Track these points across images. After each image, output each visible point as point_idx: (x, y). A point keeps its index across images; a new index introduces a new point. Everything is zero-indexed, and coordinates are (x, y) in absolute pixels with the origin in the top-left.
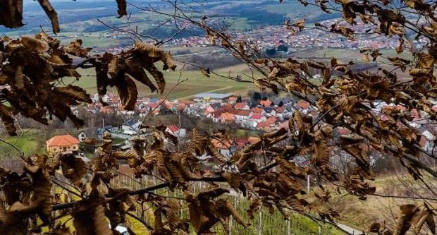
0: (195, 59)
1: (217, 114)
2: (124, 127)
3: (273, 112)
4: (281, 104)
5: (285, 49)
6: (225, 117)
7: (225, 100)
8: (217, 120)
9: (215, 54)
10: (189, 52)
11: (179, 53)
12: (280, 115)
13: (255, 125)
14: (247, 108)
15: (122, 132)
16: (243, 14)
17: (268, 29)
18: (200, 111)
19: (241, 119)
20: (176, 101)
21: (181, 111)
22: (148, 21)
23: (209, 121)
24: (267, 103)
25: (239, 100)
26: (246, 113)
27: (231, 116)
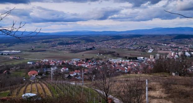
0: (72, 50)
1: (77, 64)
2: (51, 68)
3: (91, 63)
4: (93, 61)
5: (94, 48)
6: (79, 65)
7: (80, 60)
8: (77, 66)
9: (77, 49)
10: (70, 49)
11: (68, 49)
12: (93, 64)
13: (86, 66)
14: (85, 62)
15: (51, 69)
16: (84, 39)
17: (90, 43)
18: (73, 63)
19: (83, 65)
20: (67, 61)
21: (68, 64)
22: (60, 40)
23: (75, 66)
24: (90, 61)
25: (83, 60)
26: (84, 64)
27: (80, 64)
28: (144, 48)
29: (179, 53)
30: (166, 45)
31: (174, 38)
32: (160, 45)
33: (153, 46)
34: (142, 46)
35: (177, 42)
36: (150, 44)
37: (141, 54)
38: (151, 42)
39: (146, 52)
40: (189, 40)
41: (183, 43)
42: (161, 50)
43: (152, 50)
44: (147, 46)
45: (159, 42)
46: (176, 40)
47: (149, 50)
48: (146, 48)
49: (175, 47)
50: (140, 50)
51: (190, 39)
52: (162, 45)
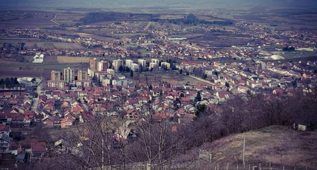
28: (18, 50)
29: (113, 64)
30: (70, 40)
31: (81, 20)
32: (56, 41)
33: (40, 45)
34: (10, 46)
35: (93, 33)
36: (29, 37)
37: (21, 68)
38: (27, 31)
39: (28, 62)
40: (118, 26)
41: (108, 34)
42: (64, 54)
43: (42, 56)
44: (23, 44)
45: (49, 31)
46: (88, 26)
47: (34, 55)
48: (22, 49)
49: (95, 46)
50: (9, 55)
51: (120, 24)
52: (61, 41)
